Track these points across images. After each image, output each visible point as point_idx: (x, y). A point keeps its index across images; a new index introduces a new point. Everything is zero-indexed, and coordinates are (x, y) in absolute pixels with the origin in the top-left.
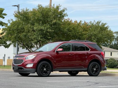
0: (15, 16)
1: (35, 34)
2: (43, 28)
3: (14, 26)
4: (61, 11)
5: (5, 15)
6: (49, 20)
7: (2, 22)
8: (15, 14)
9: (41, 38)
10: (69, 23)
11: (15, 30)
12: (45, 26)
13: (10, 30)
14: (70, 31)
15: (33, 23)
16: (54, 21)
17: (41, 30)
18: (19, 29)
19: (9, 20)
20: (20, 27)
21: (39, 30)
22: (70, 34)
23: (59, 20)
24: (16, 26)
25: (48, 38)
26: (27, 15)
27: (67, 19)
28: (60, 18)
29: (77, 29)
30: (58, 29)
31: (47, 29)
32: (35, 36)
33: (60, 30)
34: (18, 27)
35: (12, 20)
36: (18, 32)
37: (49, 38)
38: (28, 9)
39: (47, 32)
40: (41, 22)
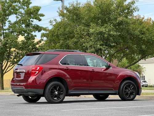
0: (60, 15)
1: (91, 40)
2: (103, 29)
3: (59, 29)
4: (129, 3)
5: (42, 15)
6: (112, 17)
7: (38, 26)
8: (60, 11)
9: (100, 45)
10: (140, 22)
11: (61, 34)
12: (105, 27)
13: (53, 36)
14: (142, 34)
15: (88, 23)
16: (120, 19)
17: (101, 33)
18: (67, 33)
19: (51, 20)
20: (67, 30)
21: (98, 34)
22: (143, 37)
23: (126, 17)
24: (62, 29)
25: (110, 45)
26: (78, 12)
27: (136, 16)
28: (127, 13)
29: (152, 30)
30: (126, 31)
31: (110, 31)
32: (91, 43)
33: (128, 31)
34: (64, 30)
35: (55, 20)
36: (65, 39)
37: (113, 44)
38: (79, 2)
39: (110, 35)
40: (100, 21)
